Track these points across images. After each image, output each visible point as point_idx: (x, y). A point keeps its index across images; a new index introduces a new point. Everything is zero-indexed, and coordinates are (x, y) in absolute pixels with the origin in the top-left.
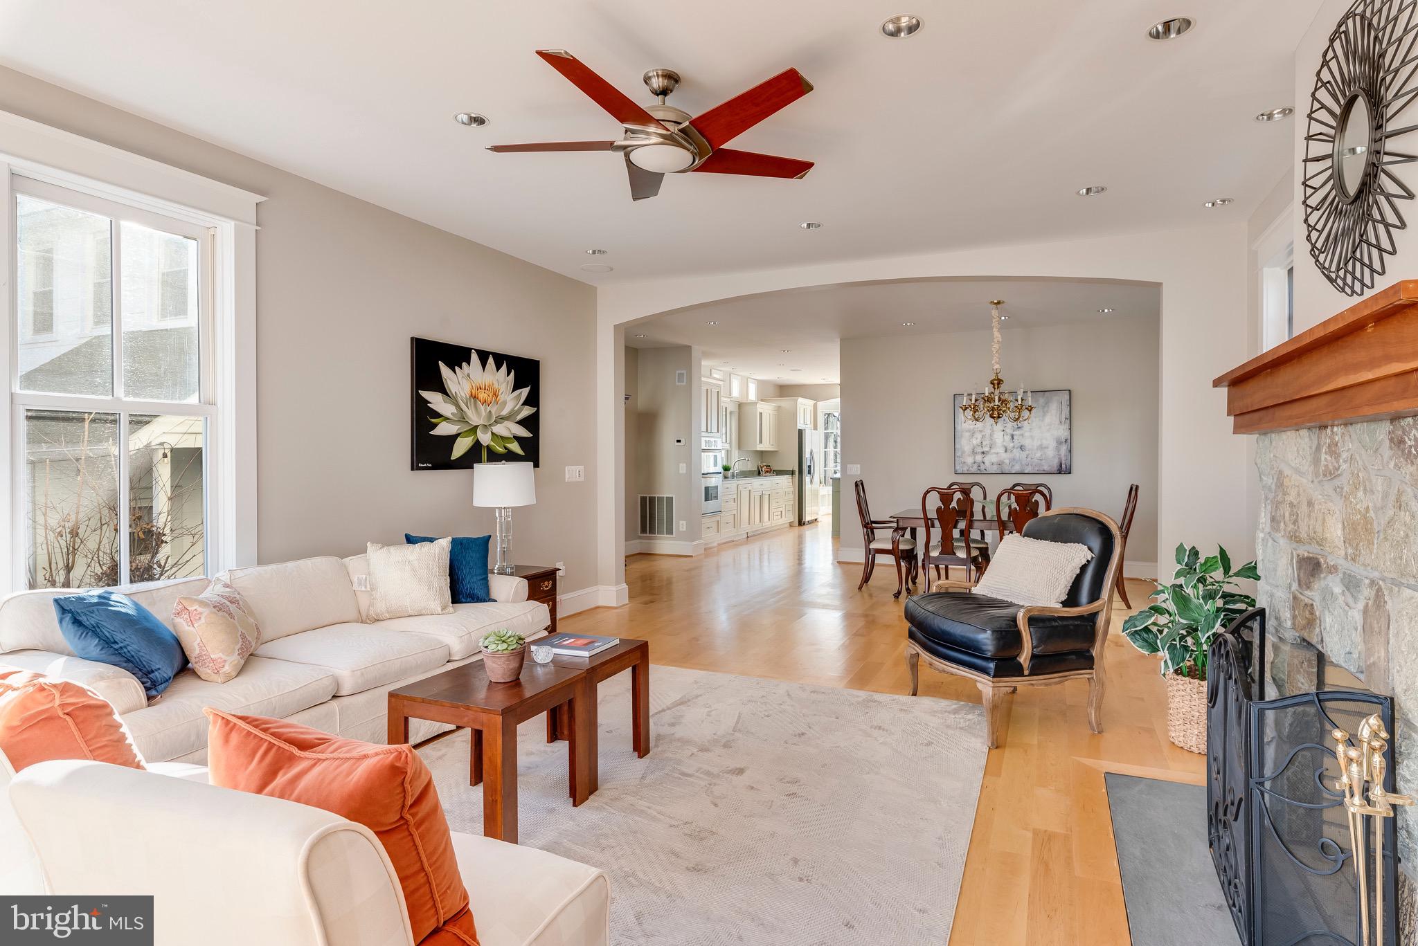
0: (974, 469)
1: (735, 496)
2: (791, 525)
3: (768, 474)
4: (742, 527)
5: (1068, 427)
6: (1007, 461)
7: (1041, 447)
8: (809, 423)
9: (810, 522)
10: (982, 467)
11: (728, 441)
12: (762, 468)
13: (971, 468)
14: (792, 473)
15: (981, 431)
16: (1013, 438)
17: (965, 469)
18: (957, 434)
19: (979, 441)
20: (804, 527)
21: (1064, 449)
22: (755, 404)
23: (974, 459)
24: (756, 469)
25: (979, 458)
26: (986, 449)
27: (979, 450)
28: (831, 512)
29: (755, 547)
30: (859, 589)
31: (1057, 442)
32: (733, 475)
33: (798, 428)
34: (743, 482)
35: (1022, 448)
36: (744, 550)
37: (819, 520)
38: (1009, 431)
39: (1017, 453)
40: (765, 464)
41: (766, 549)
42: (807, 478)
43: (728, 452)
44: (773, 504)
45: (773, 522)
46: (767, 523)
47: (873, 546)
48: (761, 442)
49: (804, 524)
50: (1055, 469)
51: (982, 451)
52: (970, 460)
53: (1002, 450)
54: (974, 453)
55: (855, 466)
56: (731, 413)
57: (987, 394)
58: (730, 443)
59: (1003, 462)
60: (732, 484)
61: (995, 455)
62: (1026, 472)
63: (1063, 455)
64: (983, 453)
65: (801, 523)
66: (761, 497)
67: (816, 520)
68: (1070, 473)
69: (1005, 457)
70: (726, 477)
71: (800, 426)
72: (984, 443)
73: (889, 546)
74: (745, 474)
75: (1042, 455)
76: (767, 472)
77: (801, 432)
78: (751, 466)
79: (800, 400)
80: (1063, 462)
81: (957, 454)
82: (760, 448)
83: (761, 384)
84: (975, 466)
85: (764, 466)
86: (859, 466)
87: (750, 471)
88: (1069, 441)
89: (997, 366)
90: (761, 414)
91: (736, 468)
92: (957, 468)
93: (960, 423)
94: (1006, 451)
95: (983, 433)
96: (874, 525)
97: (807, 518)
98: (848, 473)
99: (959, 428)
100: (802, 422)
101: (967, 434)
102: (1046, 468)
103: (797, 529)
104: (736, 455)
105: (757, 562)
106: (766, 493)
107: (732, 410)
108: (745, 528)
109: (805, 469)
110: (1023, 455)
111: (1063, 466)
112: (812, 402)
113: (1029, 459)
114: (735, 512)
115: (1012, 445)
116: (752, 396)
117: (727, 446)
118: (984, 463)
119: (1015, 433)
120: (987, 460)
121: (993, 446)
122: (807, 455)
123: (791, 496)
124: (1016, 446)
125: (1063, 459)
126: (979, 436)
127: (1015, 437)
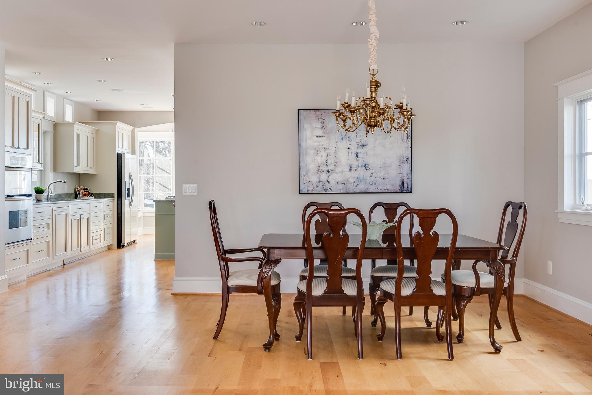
0: (319, 189)
1: (49, 221)
2: (110, 248)
3: (86, 197)
4: (56, 255)
5: (410, 145)
6: (352, 180)
7: (385, 166)
8: (127, 147)
9: (129, 244)
10: (327, 187)
11: (41, 161)
12: (79, 191)
13: (316, 188)
14: (111, 196)
15: (325, 149)
16: (357, 156)
17: (310, 189)
18: (301, 151)
19: (324, 159)
20: (124, 249)
21: (406, 167)
22: (72, 124)
23: (319, 178)
24: (73, 192)
25: (324, 177)
26: (330, 168)
27: (324, 168)
28: (154, 234)
29: (72, 275)
30: (214, 338)
31: (399, 161)
32: (48, 199)
33: (117, 152)
34: (59, 205)
35: (366, 166)
36: (59, 280)
37: (137, 241)
38: (354, 149)
39: (362, 172)
40: (82, 187)
41: (84, 277)
42: (126, 201)
43: (42, 174)
44: (92, 228)
45: (92, 246)
46: (85, 248)
47: (232, 282)
48: (78, 164)
49: (123, 246)
50: (397, 187)
51: (326, 169)
52: (314, 179)
53: (347, 169)
54: (319, 171)
55: (192, 186)
56: (44, 133)
57: (338, 109)
58: (44, 164)
59: (348, 181)
60: (46, 207)
61: (340, 174)
62: (370, 191)
63: (405, 174)
64: (328, 171)
65: (120, 245)
66: (79, 221)
67: (134, 241)
68: (411, 192)
69: (351, 176)
70: (38, 201)
71: (119, 150)
72: (329, 161)
73: (253, 282)
74: (61, 197)
75: (385, 174)
76: (85, 195)
77: (120, 157)
78: (67, 188)
79: (119, 124)
80: (405, 181)
81: (302, 173)
82: (77, 170)
83: (79, 107)
84: (320, 185)
85: (81, 189)
86: (196, 186)
87: (67, 194)
88: (410, 160)
89: (374, 66)
90: (79, 136)
91: (53, 190)
92: (302, 188)
93: (304, 139)
94: (350, 170)
95: (328, 151)
96: (228, 256)
97: (126, 239)
98: (184, 194)
99: (303, 144)
100: (121, 146)
101: (312, 152)
102: (389, 187)
103: (116, 253)
104: (51, 177)
105: (75, 291)
106: (85, 217)
107: (46, 129)
108: (61, 255)
109: (124, 192)
110: (368, 173)
111: (405, 185)
112: (129, 128)
113: (373, 178)
114: (49, 239)
115: (356, 163)
116: (69, 117)
117: (40, 166)
118: (329, 182)
119: (359, 151)
120: (331, 179)
121: (338, 164)
122: (126, 178)
123: (110, 219)
124: (360, 165)
125: (405, 177)
126: (323, 153)
127: (360, 155)
